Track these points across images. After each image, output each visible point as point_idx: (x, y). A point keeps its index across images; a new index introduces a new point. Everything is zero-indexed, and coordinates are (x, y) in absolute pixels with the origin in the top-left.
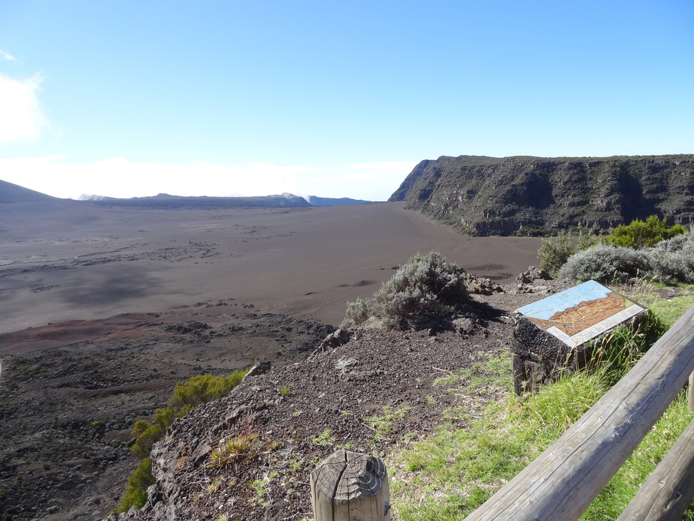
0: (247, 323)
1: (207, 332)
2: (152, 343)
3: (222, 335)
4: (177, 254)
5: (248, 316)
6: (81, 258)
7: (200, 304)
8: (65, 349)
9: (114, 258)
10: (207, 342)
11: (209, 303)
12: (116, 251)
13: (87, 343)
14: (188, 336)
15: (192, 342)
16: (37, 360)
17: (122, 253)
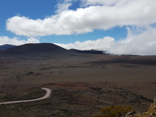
0: (114, 90)
1: (101, 91)
2: (86, 91)
3: (106, 93)
5: (114, 88)
6: (71, 65)
7: (100, 82)
8: (65, 89)
10: (101, 94)
11: (103, 82)
13: (70, 88)
14: (96, 91)
15: (97, 93)
16: (58, 91)
17: (81, 65)
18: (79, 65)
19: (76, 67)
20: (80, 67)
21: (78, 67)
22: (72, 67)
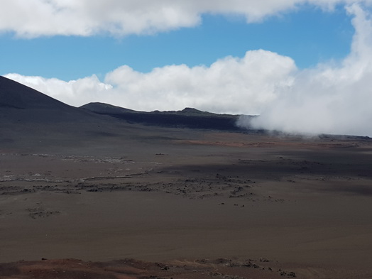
4: (199, 189)
6: (87, 181)
9: (124, 185)
12: (127, 177)
17: (134, 180)
18: (127, 180)
19: (114, 188)
20: (128, 187)
21: (123, 189)
22: (94, 189)
